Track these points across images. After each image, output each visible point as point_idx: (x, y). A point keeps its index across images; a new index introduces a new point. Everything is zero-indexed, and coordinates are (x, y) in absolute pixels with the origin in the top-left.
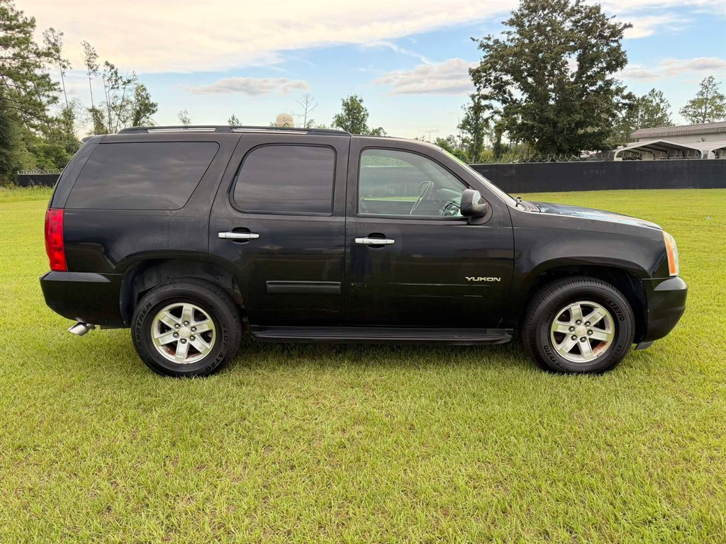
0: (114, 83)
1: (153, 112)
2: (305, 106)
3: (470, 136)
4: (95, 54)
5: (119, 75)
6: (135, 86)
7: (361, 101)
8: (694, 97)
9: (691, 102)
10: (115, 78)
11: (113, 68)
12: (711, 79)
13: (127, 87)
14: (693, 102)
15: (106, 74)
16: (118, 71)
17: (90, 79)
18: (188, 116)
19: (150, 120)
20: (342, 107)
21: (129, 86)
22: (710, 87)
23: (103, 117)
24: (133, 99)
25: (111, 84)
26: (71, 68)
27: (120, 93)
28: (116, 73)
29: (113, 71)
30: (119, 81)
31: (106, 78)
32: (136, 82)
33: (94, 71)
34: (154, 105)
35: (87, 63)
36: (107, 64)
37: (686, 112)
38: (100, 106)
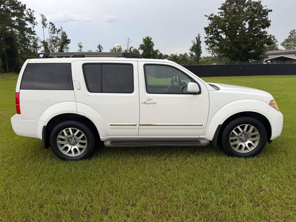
1: (69, 43)
2: (128, 41)
3: (194, 54)
4: (46, 19)
6: (62, 32)
7: (151, 39)
8: (287, 38)
10: (54, 29)
11: (53, 24)
12: (294, 31)
13: (59, 32)
14: (287, 40)
15: (50, 27)
16: (55, 26)
17: (43, 29)
18: (82, 45)
19: (67, 46)
20: (143, 41)
22: (294, 34)
23: (48, 45)
24: (60, 37)
25: (52, 31)
26: (37, 25)
27: (55, 35)
29: (53, 26)
30: (56, 30)
31: (50, 29)
32: (62, 30)
33: (45, 26)
34: (69, 40)
35: (42, 22)
36: (51, 23)
37: (284, 44)
38: (46, 40)
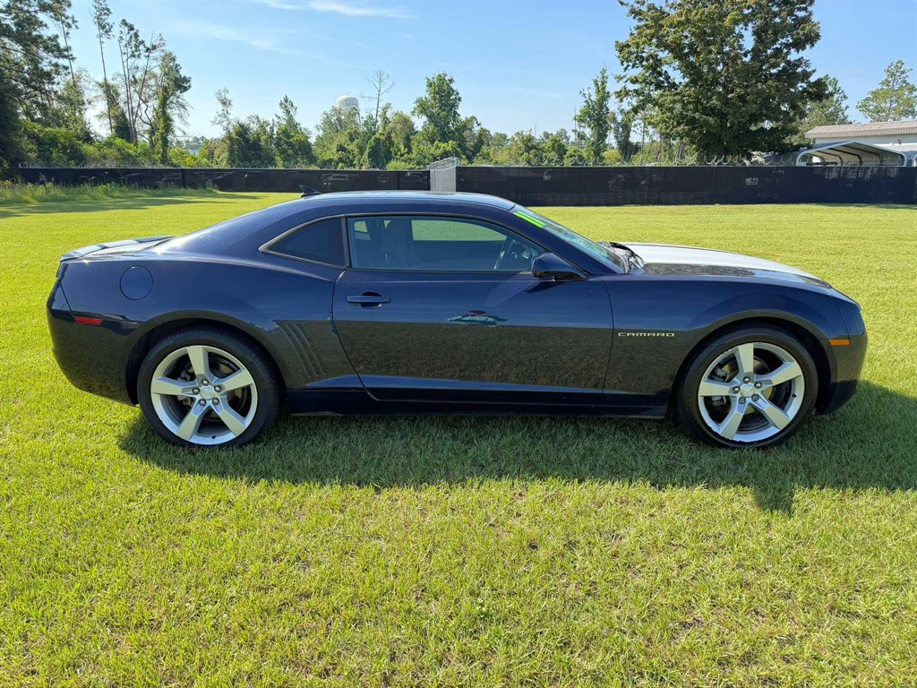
0: (134, 49)
1: (186, 89)
2: (378, 85)
3: (588, 132)
4: (108, 10)
5: (140, 39)
6: (163, 54)
7: (451, 81)
8: (876, 87)
9: (873, 93)
10: (135, 43)
11: (131, 28)
12: (899, 65)
13: (151, 55)
14: (876, 94)
15: (124, 37)
16: (139, 34)
17: (101, 43)
18: (229, 97)
19: (180, 100)
20: (426, 88)
21: (154, 54)
22: (898, 74)
23: (118, 94)
24: (158, 71)
25: (129, 50)
26: (77, 27)
27: (142, 62)
28: (136, 35)
29: (132, 32)
30: (141, 47)
31: (124, 43)
32: (164, 48)
33: (107, 32)
34: (186, 80)
35: (96, 20)
36: (124, 23)
37: (866, 106)
38: (113, 79)
